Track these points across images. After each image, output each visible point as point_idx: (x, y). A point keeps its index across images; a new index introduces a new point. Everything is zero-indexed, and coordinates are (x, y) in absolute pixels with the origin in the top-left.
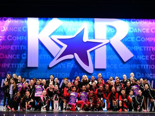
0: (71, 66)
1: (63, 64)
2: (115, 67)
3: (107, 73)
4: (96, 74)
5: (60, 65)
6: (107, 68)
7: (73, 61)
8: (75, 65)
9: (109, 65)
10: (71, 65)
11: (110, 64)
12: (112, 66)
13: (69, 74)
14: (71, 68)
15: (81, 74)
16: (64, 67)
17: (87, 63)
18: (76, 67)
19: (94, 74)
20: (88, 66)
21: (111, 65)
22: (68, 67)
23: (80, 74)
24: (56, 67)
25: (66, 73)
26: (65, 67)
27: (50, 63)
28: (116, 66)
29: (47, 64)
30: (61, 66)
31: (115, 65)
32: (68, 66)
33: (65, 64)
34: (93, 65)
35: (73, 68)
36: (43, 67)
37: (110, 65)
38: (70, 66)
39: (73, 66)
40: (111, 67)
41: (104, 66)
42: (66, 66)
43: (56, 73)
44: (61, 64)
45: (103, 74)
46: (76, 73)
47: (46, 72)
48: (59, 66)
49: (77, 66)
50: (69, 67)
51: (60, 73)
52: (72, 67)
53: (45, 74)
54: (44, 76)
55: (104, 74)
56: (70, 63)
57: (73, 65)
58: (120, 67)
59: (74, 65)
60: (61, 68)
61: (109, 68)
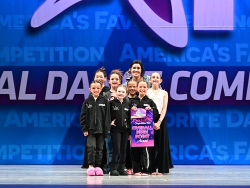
0: (111, 21)
1: (81, 17)
3: (238, 46)
4: (197, 50)
5: (68, 18)
6: (237, 27)
7: (116, 6)
8: (122, 17)
9: (243, 17)
10: (107, 18)
13: (102, 50)
14: (108, 28)
15: (145, 50)
16: (83, 25)
18: (127, 25)
19: (190, 50)
22: (97, 27)
23: (140, 50)
24: (55, 27)
25: (93, 50)
26: (87, 25)
27: (33, 14)
29: (22, 17)
30: (75, 22)
32: (98, 21)
33: (86, 17)
34: (187, 20)
35: (115, 28)
36: (10, 26)
37: (247, 18)
38: (104, 21)
39: (116, 21)
42: (92, 21)
43: (57, 49)
44: (75, 14)
45: (224, 51)
46: (127, 46)
47: (21, 45)
48: (67, 23)
49: (129, 22)
50: (101, 24)
51: (71, 49)
52: (114, 25)
53: (17, 52)
54: (14, 60)
55: (227, 50)
56: (105, 13)
57: (114, 18)
59: (119, 20)
60: (73, 28)
61: (245, 29)
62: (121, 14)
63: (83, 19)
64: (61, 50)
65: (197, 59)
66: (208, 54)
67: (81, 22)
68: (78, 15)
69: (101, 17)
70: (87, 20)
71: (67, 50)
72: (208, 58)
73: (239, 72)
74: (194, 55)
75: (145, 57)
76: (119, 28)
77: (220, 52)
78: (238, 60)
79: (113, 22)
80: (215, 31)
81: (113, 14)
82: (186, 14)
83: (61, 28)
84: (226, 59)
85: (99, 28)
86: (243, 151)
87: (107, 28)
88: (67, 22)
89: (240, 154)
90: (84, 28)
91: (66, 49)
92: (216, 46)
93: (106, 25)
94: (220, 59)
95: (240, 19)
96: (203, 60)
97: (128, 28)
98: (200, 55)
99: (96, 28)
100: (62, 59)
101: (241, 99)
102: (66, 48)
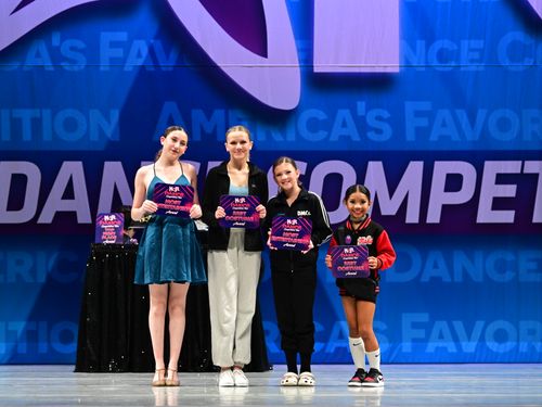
0: (134, 52)
1: (68, 43)
2: (468, 56)
3: (410, 107)
4: (321, 115)
5: (40, 46)
6: (407, 65)
7: (144, 19)
8: (158, 45)
9: (420, 44)
10: (127, 46)
11: (430, 39)
12: (442, 56)
13: (115, 115)
14: (128, 67)
15: (209, 115)
16: (73, 62)
17: (252, 34)
18: (168, 62)
19: (305, 116)
20: (265, 54)
21: (438, 45)
22: (104, 66)
23: (198, 115)
24: (13, 66)
25: (95, 115)
26: (82, 62)
28: (476, 55)
30: (56, 56)
31: (465, 44)
32: (107, 54)
33: (80, 44)
34: (298, 50)
35: (142, 68)
37: (428, 46)
38: (119, 53)
39: (145, 51)
40: (435, 63)
41: (384, 55)
42: (93, 52)
43: (18, 113)
44: (56, 39)
45: (379, 118)
46: (170, 107)
48: (41, 56)
49: (173, 55)
50: (112, 60)
51: (47, 113)
52: (140, 62)
55: (386, 114)
56: (123, 36)
57: (142, 46)
58: (506, 63)
59: (151, 51)
60: (51, 69)
61: (424, 69)
62: (156, 38)
63: (72, 49)
64: (26, 115)
65: (321, 135)
66: (344, 125)
67: (70, 54)
68: (63, 39)
69: (114, 44)
70: (82, 51)
71: (38, 115)
72: (345, 132)
73: (412, 164)
74: (314, 125)
75: (209, 130)
76: (153, 69)
77: (371, 120)
78: (410, 136)
79: (139, 55)
80: (360, 73)
81: (139, 37)
82: (296, 38)
83: (25, 69)
84: (384, 136)
85: (107, 69)
86: (421, 334)
87: (126, 69)
88: (38, 55)
89: (414, 340)
90: (76, 68)
91: (36, 113)
92: (361, 106)
93: (124, 60)
94: (371, 135)
95: (414, 48)
96: (334, 137)
97: (170, 69)
98: (328, 125)
99: (102, 68)
100: (27, 135)
101: (416, 221)
102: (38, 111)
